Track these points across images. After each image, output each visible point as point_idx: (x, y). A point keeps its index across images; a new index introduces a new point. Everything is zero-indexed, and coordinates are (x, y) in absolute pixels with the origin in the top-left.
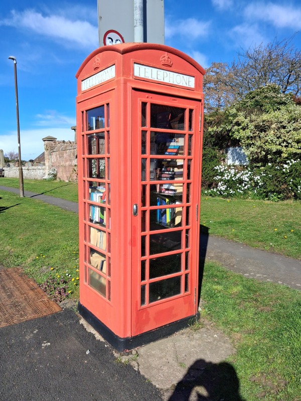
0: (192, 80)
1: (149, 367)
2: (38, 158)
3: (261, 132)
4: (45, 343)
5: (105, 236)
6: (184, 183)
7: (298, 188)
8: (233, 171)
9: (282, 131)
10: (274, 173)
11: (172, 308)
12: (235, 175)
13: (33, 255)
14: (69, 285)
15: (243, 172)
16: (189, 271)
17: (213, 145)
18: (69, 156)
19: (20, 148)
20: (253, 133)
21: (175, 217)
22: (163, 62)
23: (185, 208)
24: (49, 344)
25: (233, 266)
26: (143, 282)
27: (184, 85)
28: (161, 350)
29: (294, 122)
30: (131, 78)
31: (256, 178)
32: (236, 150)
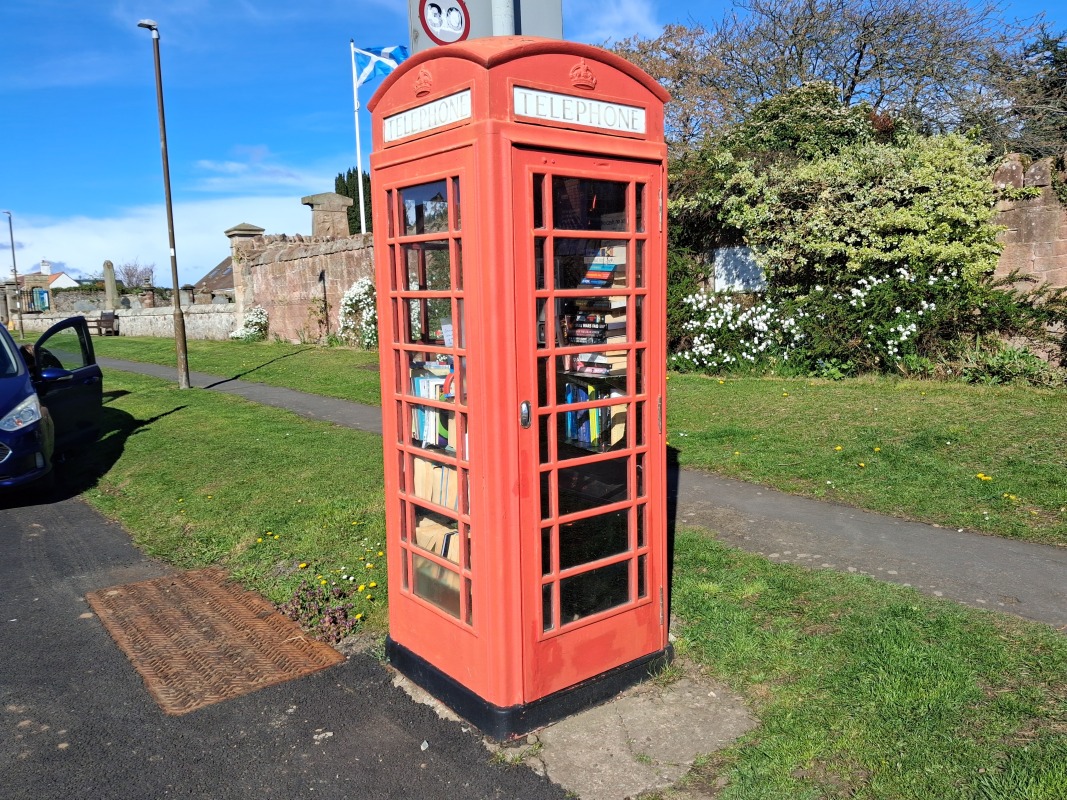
0: (641, 115)
1: (569, 768)
2: (206, 279)
3: (795, 209)
4: (319, 734)
5: (454, 477)
6: (628, 350)
7: (887, 345)
8: (728, 309)
9: (847, 206)
10: (829, 309)
11: (610, 637)
12: (735, 317)
13: (246, 535)
14: (354, 600)
15: (753, 309)
16: (644, 549)
17: (678, 245)
18: (302, 275)
19: (174, 259)
20: (776, 213)
21: (610, 429)
22: (576, 80)
23: (633, 407)
24: (330, 734)
25: (742, 538)
26: (547, 576)
27: (624, 128)
28: (592, 731)
29: (874, 185)
30: (508, 120)
31: (787, 323)
32: (735, 254)
